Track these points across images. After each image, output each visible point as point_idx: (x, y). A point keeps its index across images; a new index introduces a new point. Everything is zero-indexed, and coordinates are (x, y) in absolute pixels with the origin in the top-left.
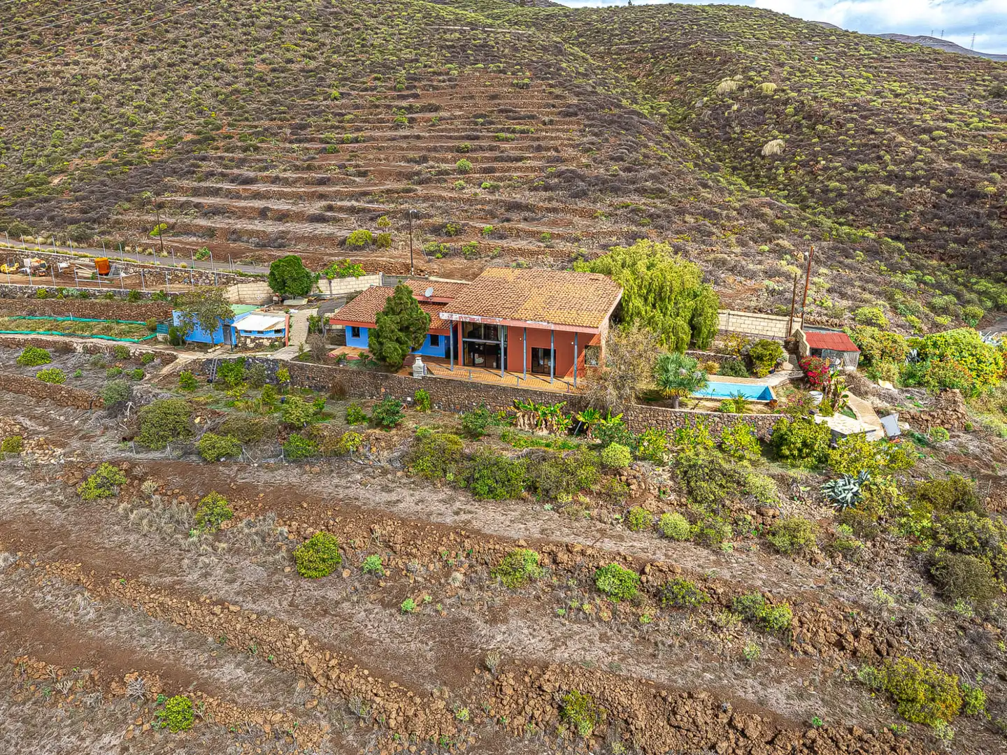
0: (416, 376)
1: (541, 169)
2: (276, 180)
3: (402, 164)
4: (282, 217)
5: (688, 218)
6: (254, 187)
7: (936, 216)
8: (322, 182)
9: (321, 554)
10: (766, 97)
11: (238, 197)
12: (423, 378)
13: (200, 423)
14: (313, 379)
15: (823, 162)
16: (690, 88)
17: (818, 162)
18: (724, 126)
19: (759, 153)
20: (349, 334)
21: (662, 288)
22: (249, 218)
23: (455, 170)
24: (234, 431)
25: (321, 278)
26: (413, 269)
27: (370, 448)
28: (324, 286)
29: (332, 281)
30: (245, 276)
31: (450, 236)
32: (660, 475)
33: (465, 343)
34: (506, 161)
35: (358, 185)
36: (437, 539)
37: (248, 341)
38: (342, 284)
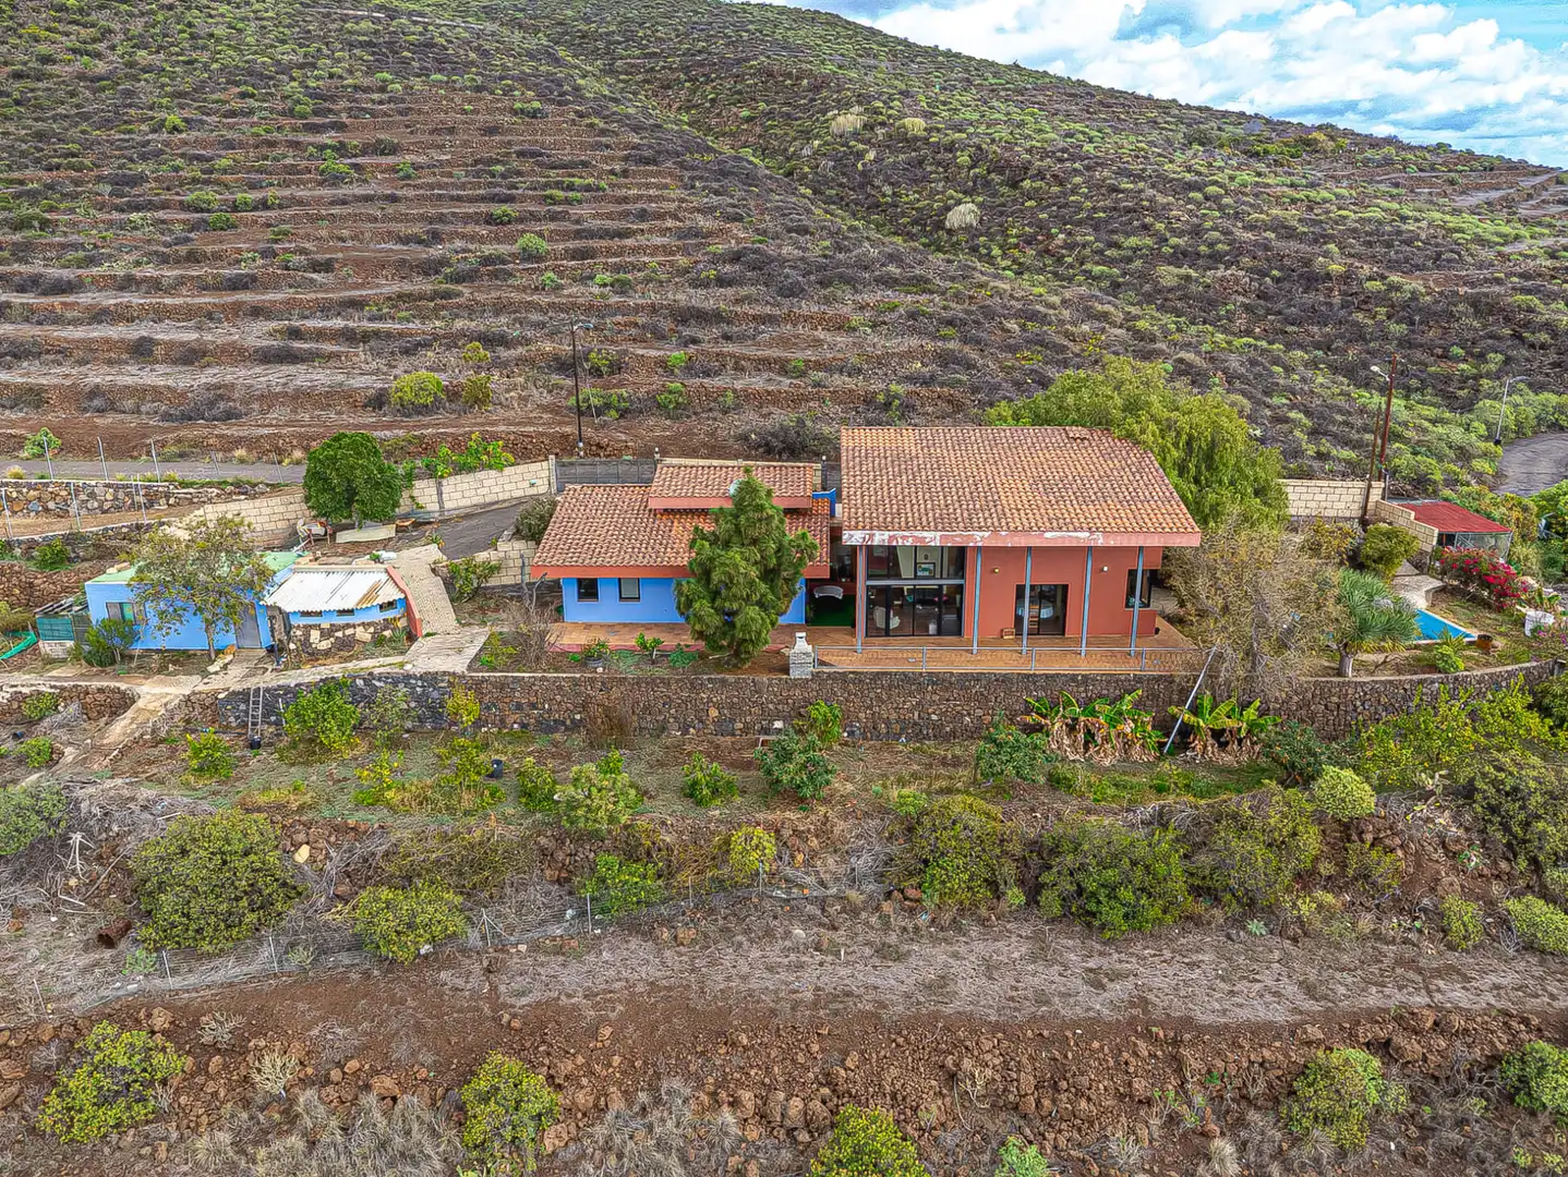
2: (127, 283)
3: (389, 246)
4: (191, 356)
5: (1012, 325)
6: (85, 299)
7: (1269, 312)
8: (236, 284)
10: (916, 138)
11: (58, 320)
12: (816, 676)
13: (312, 860)
14: (533, 706)
15: (1061, 236)
16: (772, 127)
17: (1051, 237)
18: (862, 186)
19: (939, 225)
20: (570, 594)
22: (110, 362)
23: (517, 256)
24: (428, 871)
25: (419, 478)
26: (581, 445)
27: (793, 857)
28: (424, 493)
29: (444, 482)
30: (191, 485)
31: (601, 376)
32: (1428, 820)
33: (869, 588)
34: (601, 237)
35: (322, 287)
36: (1111, 1063)
37: (315, 635)
38: (466, 486)
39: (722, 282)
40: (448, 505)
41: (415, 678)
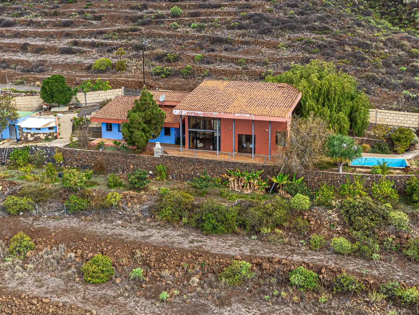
0: (156, 155)
1: (235, 13)
2: (30, 23)
3: (127, 10)
4: (39, 50)
5: (347, 48)
6: (14, 29)
8: (66, 25)
9: (101, 268)
11: (3, 36)
12: (162, 156)
13: (2, 190)
14: (80, 160)
19: (401, 2)
20: (104, 129)
21: (328, 92)
22: (13, 52)
23: (169, 15)
24: (28, 194)
25: (79, 92)
26: (144, 85)
27: (127, 203)
28: (80, 97)
29: (87, 93)
30: (18, 92)
31: (170, 62)
32: (330, 215)
33: (190, 132)
34: (208, 8)
35: (95, 26)
36: (179, 258)
37: (29, 135)
38: (94, 96)
39: (240, 27)
40: (88, 102)
41: (48, 147)
